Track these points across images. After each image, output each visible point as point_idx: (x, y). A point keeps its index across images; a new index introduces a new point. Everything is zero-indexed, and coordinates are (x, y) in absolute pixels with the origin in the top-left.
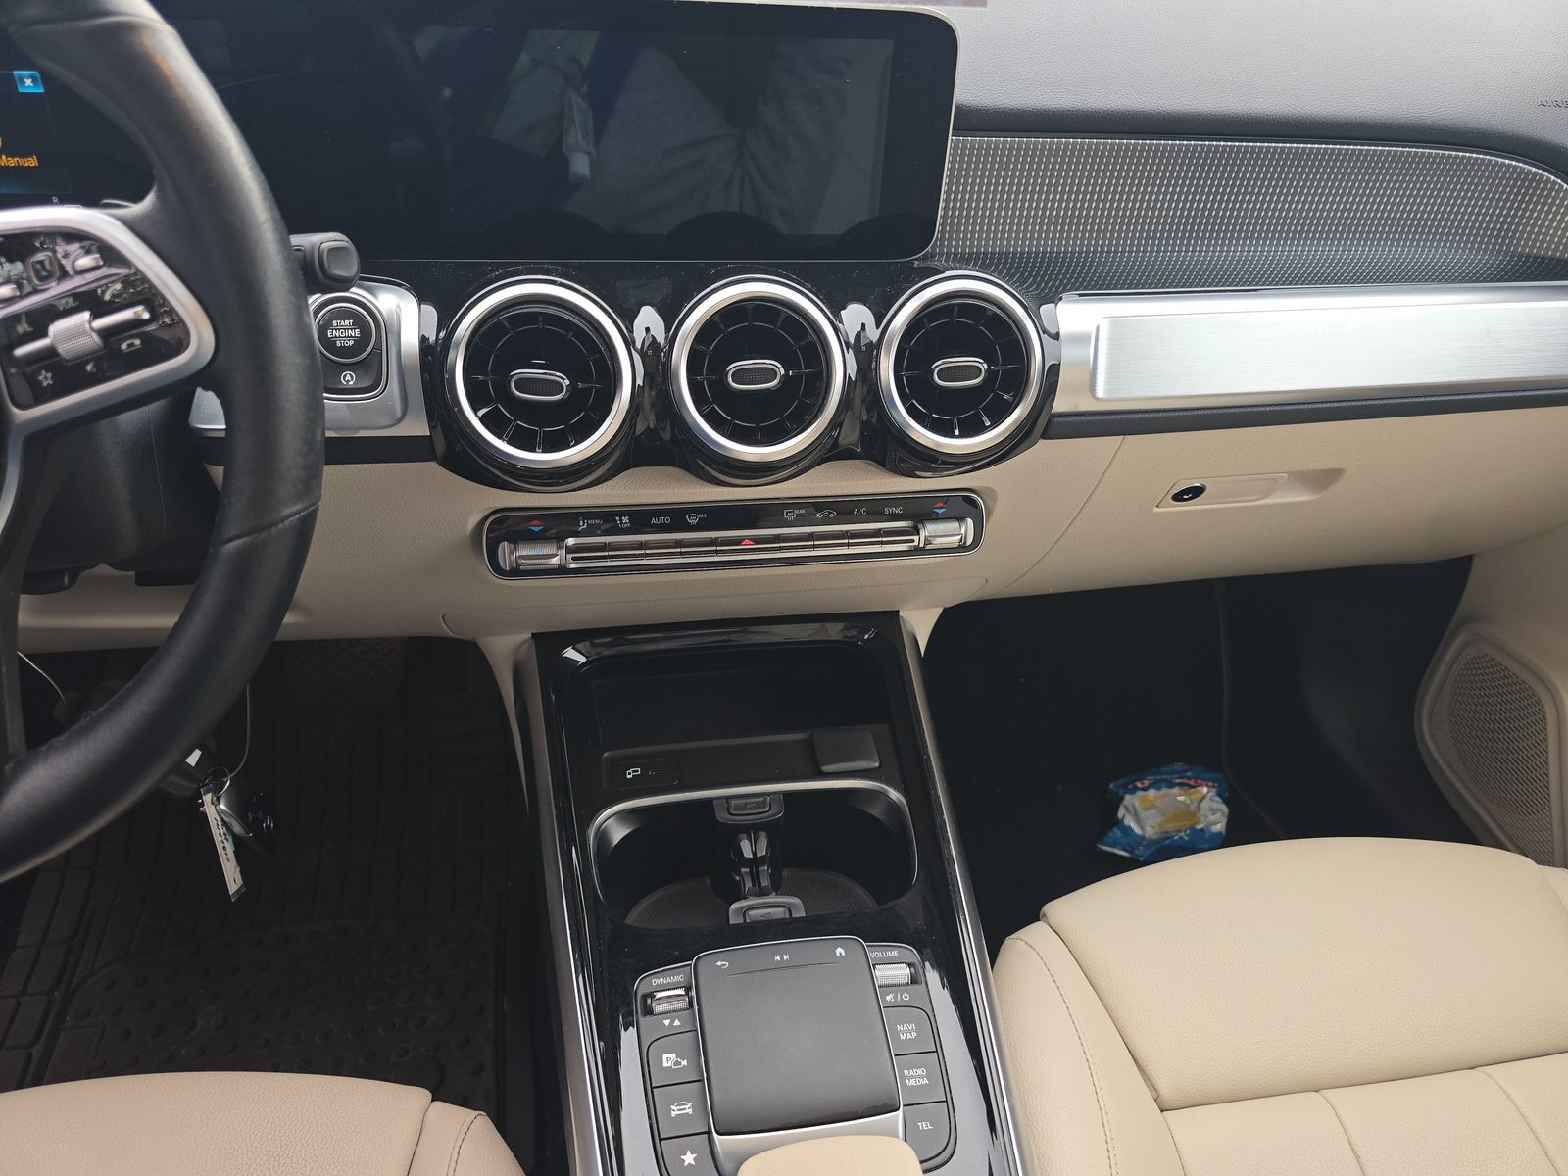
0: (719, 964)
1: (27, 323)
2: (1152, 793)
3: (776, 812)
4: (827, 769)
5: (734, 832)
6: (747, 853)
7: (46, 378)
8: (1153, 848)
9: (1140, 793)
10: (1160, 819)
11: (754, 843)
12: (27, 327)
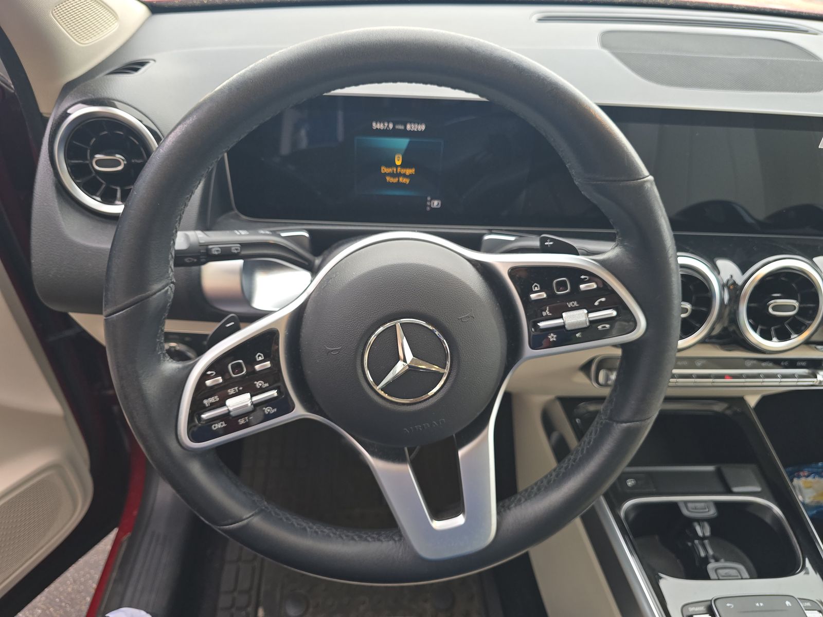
0: (728, 605)
1: (549, 311)
2: (810, 479)
3: (712, 512)
4: (735, 489)
5: (690, 522)
6: (700, 534)
7: (553, 337)
8: (815, 512)
9: (803, 479)
10: (815, 494)
11: (702, 528)
12: (548, 313)
